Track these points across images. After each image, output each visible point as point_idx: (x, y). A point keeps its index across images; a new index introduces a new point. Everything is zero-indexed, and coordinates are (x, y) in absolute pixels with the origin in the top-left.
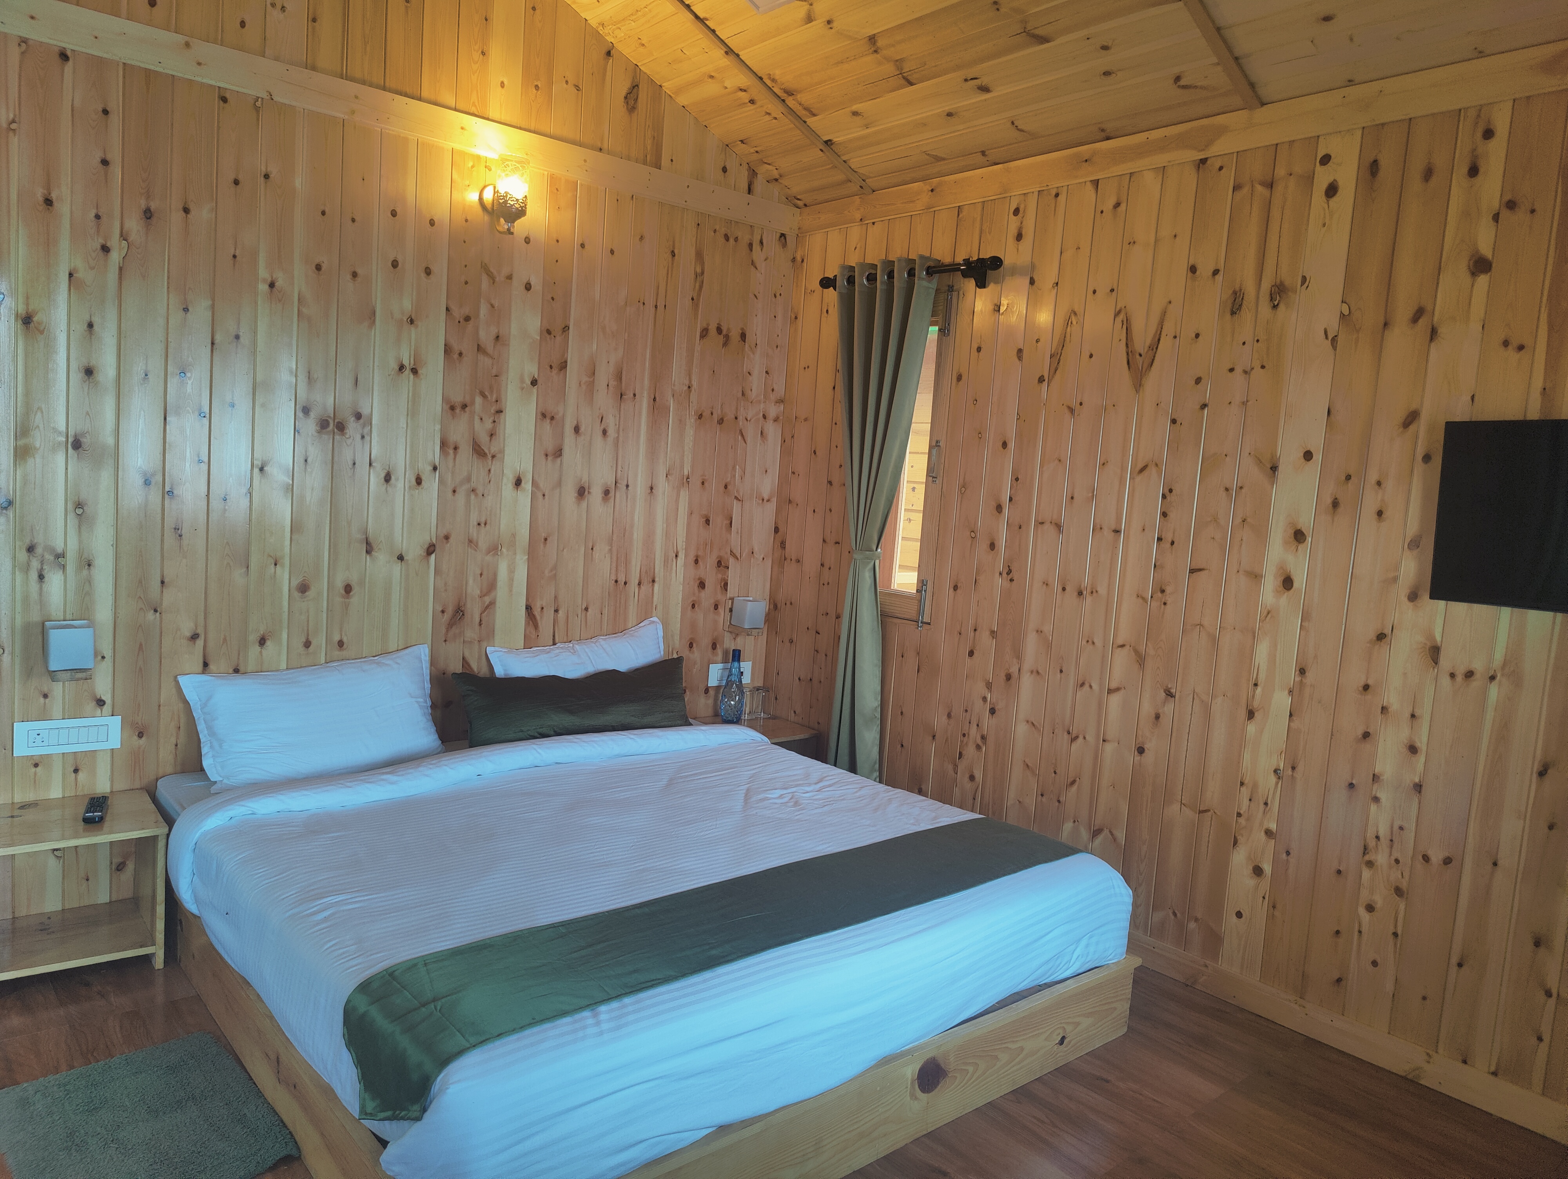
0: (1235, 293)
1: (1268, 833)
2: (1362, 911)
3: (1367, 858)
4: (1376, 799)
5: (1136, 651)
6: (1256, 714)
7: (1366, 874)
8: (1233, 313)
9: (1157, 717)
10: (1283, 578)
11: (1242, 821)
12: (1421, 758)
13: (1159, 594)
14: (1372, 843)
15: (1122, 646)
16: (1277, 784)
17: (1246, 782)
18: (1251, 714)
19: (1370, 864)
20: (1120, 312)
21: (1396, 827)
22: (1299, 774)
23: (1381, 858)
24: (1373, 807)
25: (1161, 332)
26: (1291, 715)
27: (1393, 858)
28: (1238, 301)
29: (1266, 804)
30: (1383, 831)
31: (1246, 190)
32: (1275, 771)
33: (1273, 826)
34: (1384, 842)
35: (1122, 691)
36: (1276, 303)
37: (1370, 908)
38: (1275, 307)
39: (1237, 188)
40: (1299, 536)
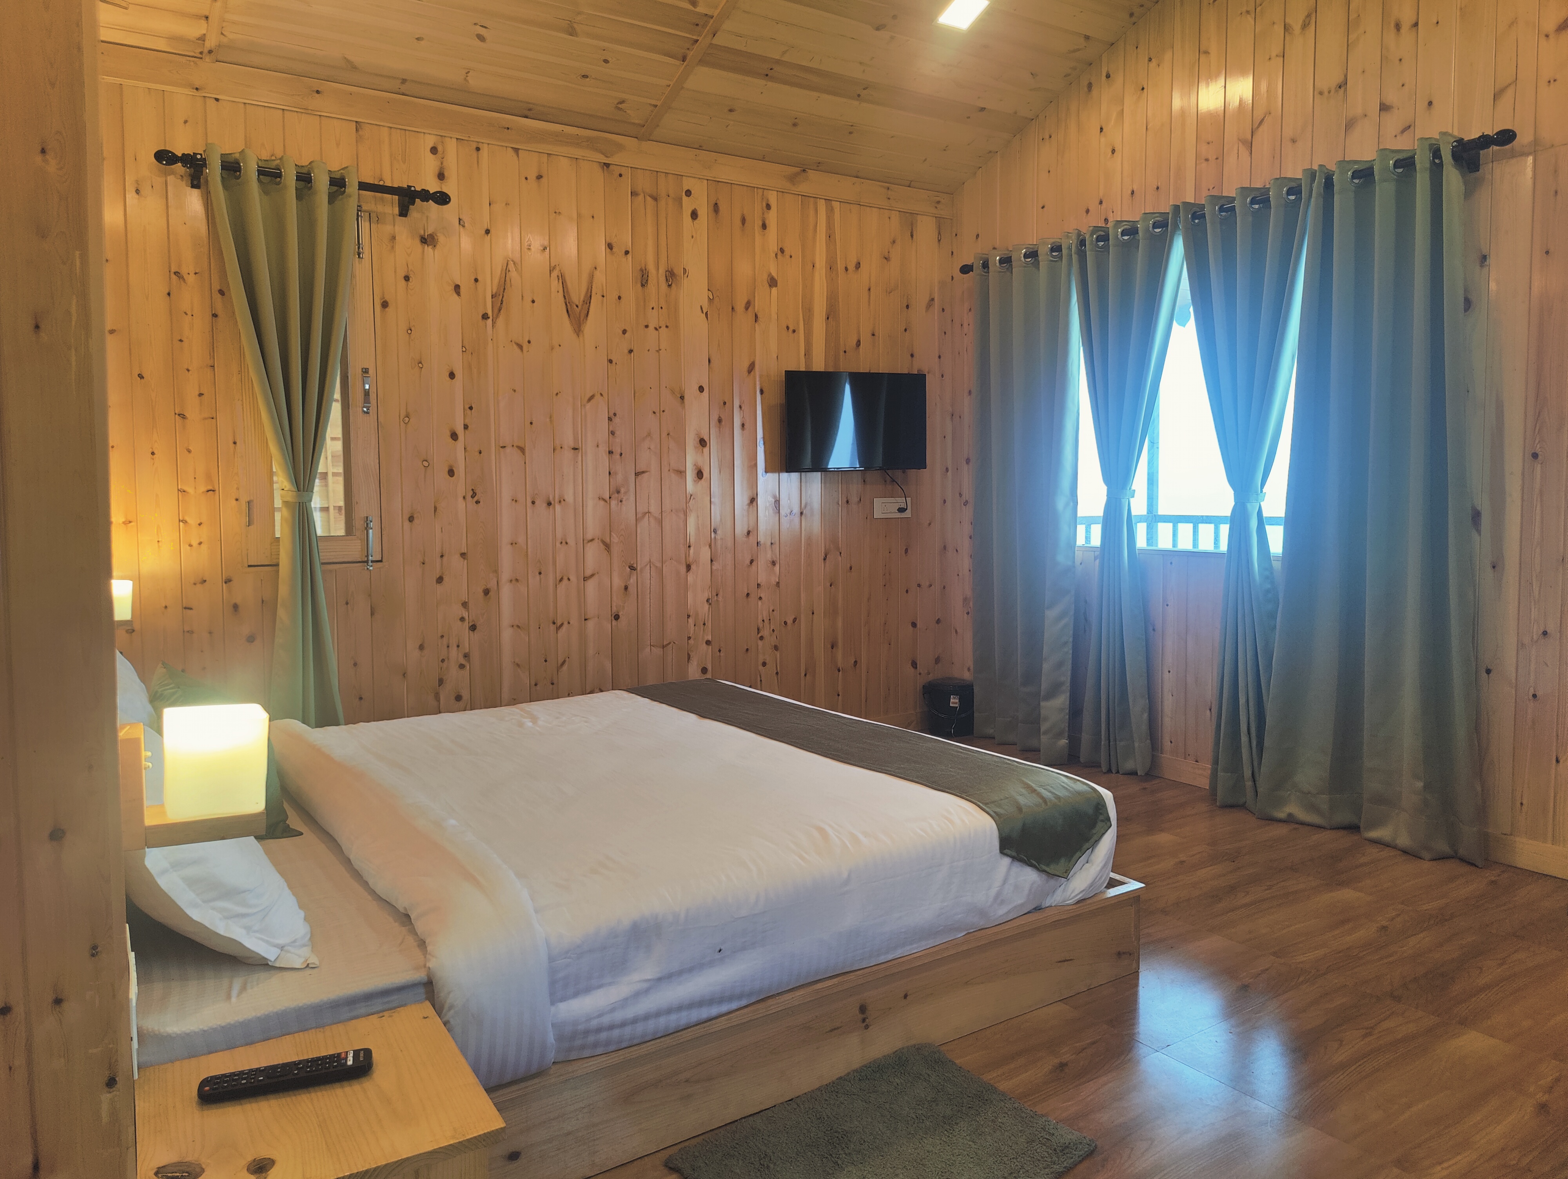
0: (641, 270)
1: (708, 643)
2: (761, 667)
3: (760, 635)
4: (760, 598)
5: (604, 542)
6: (692, 566)
7: (760, 643)
8: (643, 285)
9: (626, 588)
10: (697, 471)
11: (691, 642)
12: (777, 568)
13: (616, 495)
14: (761, 626)
15: (592, 540)
16: (709, 608)
17: (691, 614)
18: (689, 567)
19: (762, 638)
20: (554, 268)
21: (771, 610)
22: (720, 598)
23: (765, 633)
24: (760, 603)
25: (591, 290)
26: (712, 561)
27: (771, 630)
28: (645, 276)
29: (704, 624)
30: (765, 614)
31: (641, 197)
32: (708, 601)
33: (710, 638)
34: (766, 621)
35: (596, 577)
36: (670, 283)
37: (764, 664)
38: (670, 286)
39: (634, 194)
40: (703, 443)
